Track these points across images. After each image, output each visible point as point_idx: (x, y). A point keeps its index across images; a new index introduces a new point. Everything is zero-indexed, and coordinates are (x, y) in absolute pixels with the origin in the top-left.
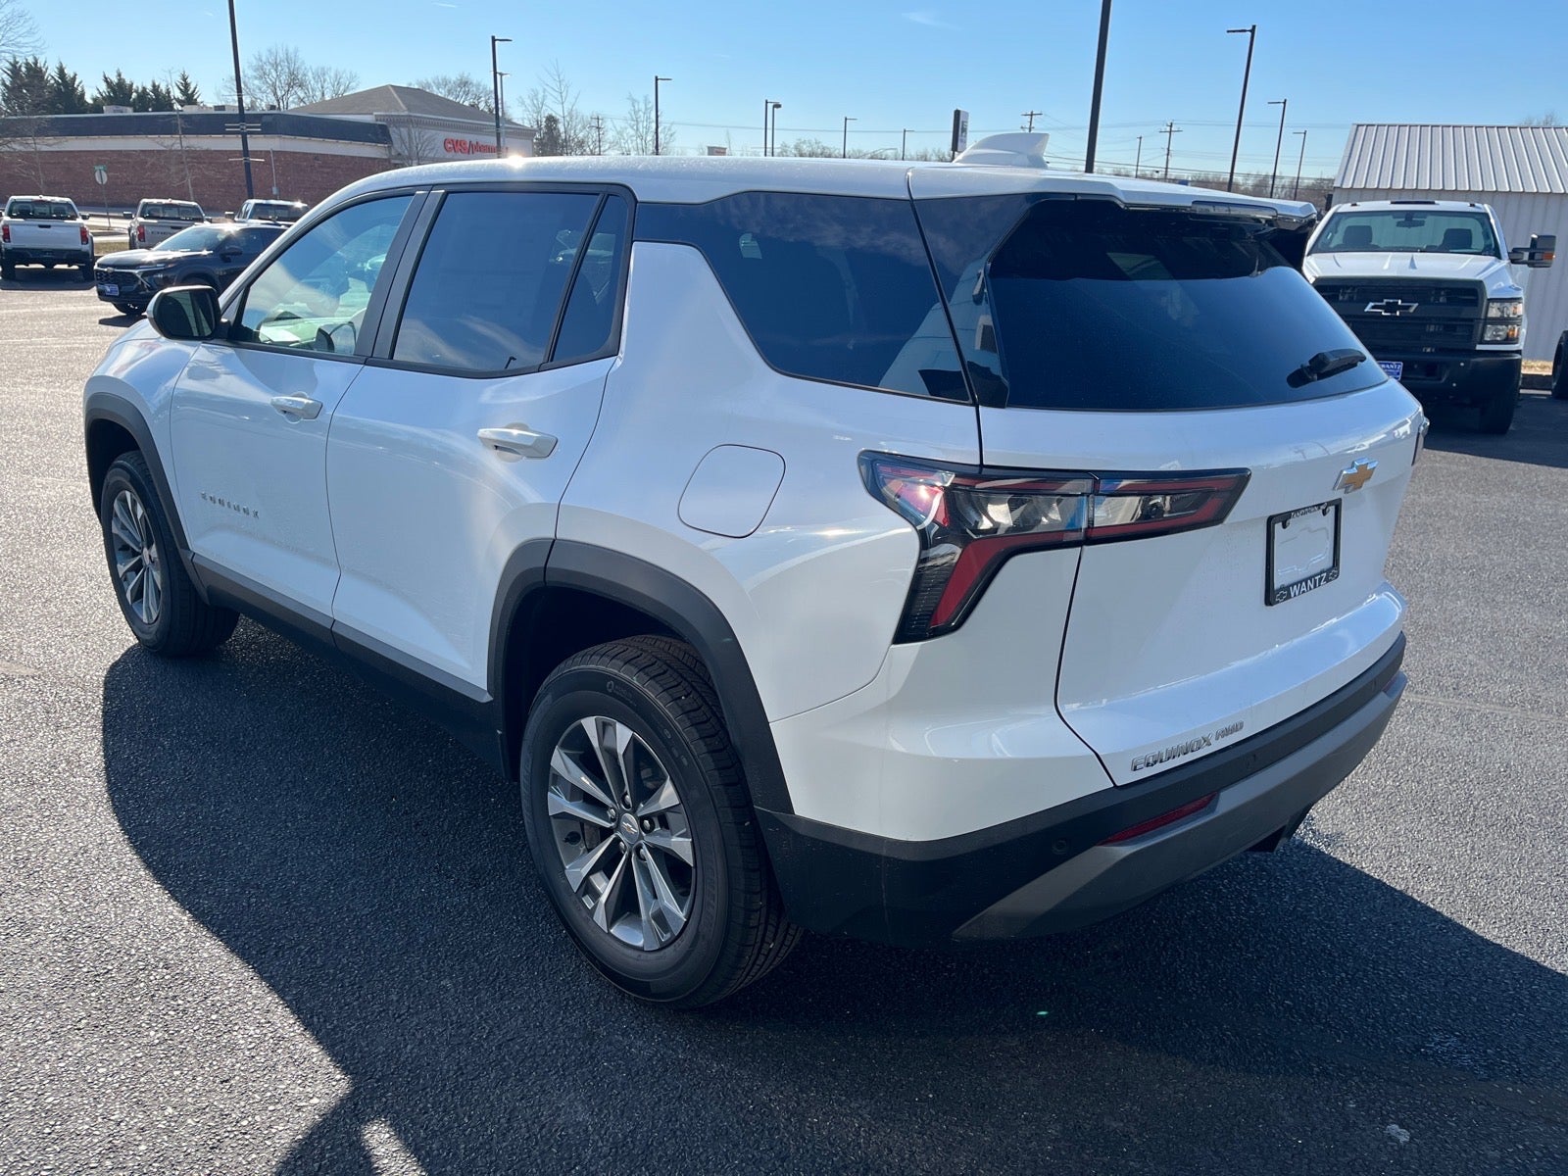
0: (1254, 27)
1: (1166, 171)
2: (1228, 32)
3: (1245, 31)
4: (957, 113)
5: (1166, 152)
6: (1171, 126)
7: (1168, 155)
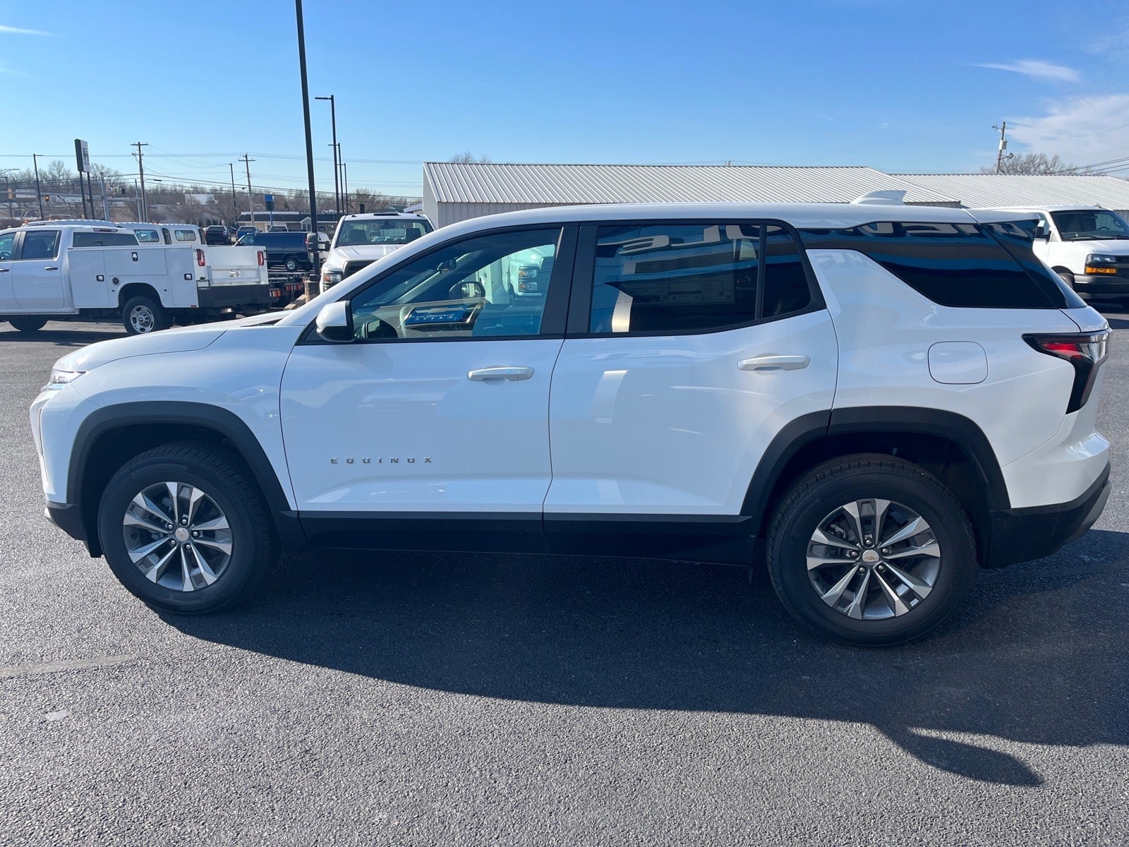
0: (332, 96)
1: (250, 188)
2: (316, 98)
3: (327, 99)
4: (78, 143)
5: (247, 175)
6: (246, 157)
7: (248, 176)
